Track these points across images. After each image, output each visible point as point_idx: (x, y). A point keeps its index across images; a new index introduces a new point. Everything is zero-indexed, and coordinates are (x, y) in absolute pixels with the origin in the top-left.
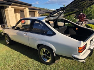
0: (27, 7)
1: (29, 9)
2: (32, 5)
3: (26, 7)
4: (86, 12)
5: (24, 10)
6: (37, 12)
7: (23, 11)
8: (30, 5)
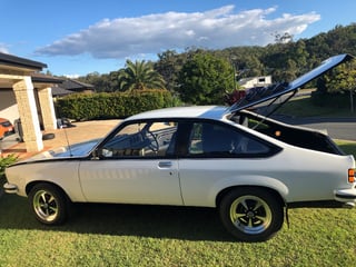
0: (28, 74)
1: (33, 81)
2: (46, 66)
3: (22, 74)
4: (206, 81)
5: (15, 86)
6: (49, 90)
7: (12, 89)
8: (39, 66)
